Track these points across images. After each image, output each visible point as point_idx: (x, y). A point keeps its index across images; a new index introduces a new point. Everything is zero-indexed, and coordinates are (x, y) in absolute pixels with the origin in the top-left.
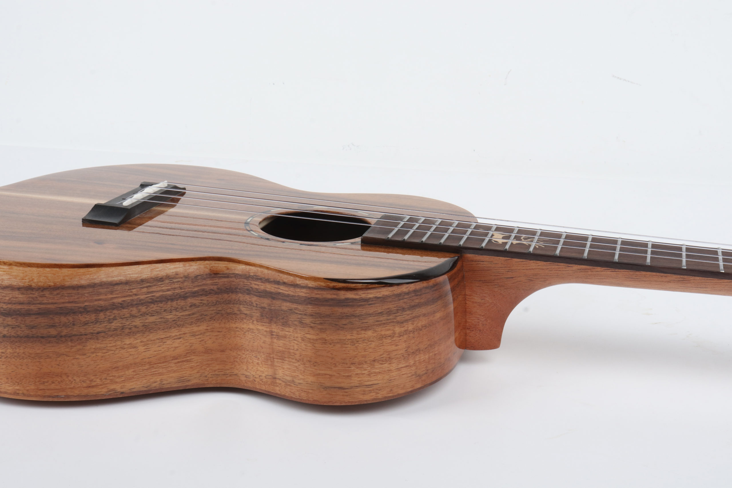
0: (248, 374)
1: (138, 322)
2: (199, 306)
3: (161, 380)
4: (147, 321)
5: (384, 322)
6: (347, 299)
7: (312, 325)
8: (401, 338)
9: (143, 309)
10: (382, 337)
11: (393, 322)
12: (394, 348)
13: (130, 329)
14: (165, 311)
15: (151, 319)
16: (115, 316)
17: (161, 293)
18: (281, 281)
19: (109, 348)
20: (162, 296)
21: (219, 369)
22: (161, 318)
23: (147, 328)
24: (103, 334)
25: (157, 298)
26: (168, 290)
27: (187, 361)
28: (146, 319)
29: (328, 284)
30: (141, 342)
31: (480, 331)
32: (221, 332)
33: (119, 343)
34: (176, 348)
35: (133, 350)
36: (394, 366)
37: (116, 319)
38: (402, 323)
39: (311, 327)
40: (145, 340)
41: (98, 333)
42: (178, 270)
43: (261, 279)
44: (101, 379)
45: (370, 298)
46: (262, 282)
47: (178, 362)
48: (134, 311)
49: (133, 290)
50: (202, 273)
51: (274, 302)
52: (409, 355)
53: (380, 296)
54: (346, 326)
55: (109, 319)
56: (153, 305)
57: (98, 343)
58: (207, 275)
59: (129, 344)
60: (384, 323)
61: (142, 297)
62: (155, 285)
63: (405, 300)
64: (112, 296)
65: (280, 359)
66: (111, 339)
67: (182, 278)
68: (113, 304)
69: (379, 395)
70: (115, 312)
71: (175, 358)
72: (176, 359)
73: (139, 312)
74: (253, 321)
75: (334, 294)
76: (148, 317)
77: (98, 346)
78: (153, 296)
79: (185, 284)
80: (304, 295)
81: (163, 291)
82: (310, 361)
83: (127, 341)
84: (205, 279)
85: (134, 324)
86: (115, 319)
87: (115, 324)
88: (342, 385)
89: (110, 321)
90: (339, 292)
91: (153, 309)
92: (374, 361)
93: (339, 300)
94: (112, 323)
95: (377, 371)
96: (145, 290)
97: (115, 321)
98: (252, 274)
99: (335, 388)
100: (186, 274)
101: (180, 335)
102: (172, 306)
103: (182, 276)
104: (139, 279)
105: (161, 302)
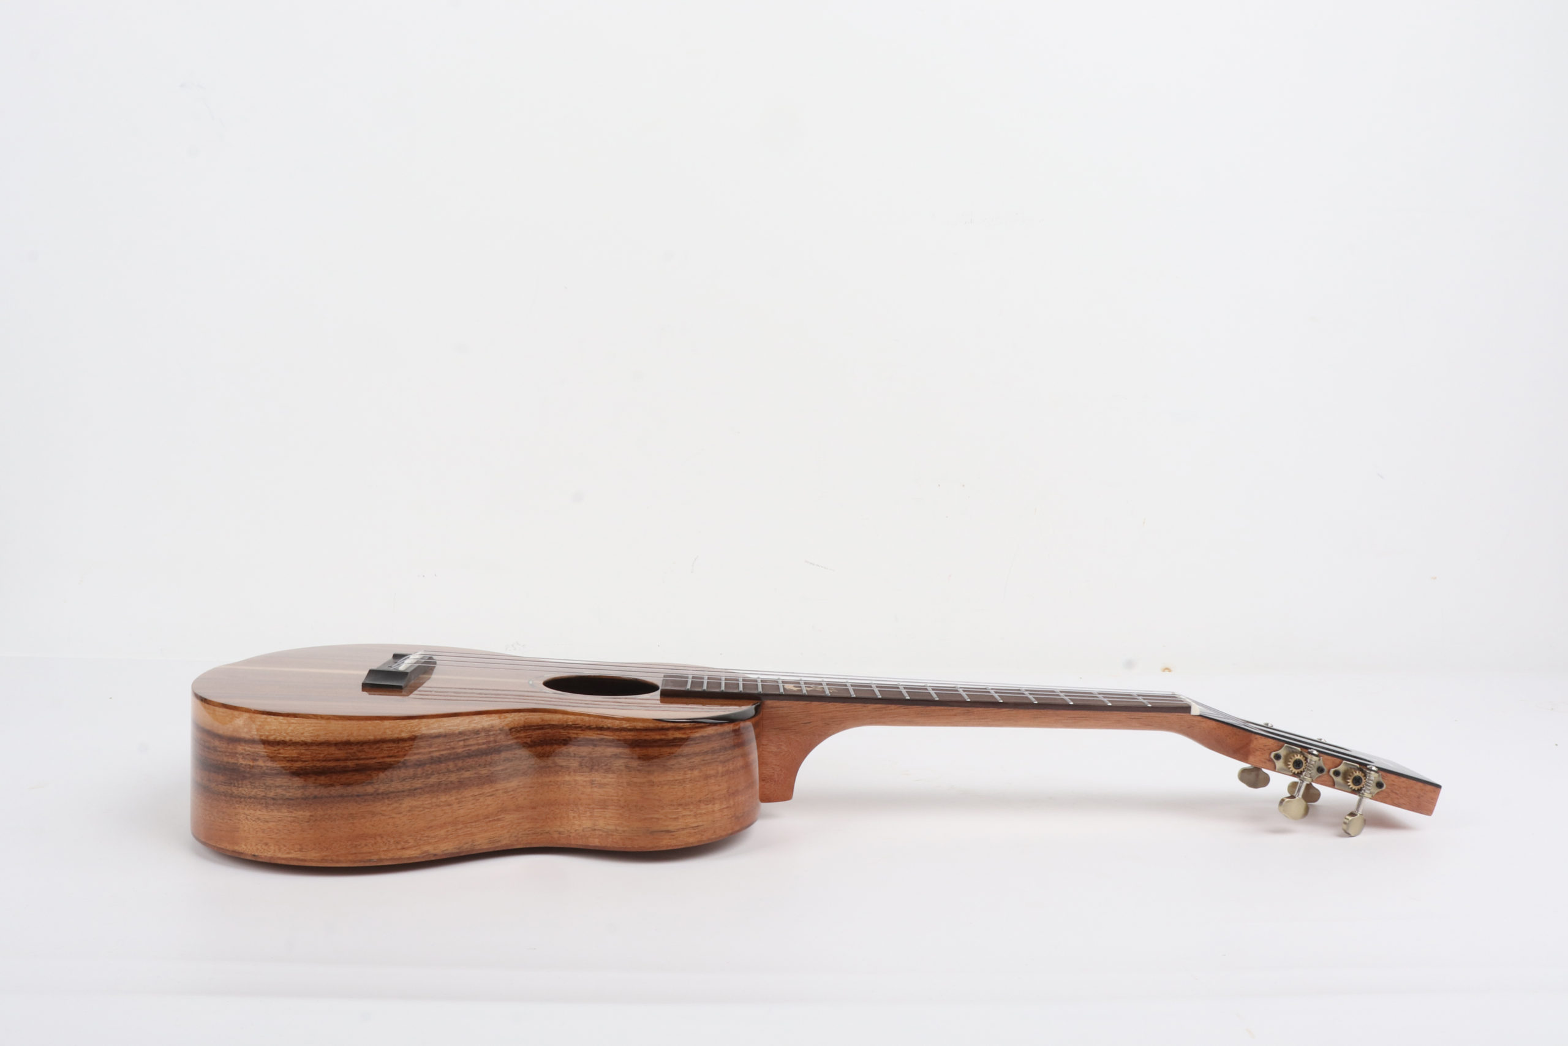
0: (561, 830)
1: (453, 777)
2: (512, 761)
3: (473, 841)
4: (462, 776)
5: (709, 761)
6: (675, 739)
7: (639, 768)
8: (724, 777)
9: (460, 763)
10: (707, 777)
11: (717, 761)
12: (717, 788)
13: (446, 784)
14: (480, 765)
15: (467, 774)
16: (433, 772)
17: (477, 747)
18: (605, 727)
19: (426, 806)
20: (478, 750)
21: (529, 828)
22: (475, 773)
23: (461, 785)
24: (419, 791)
25: (473, 751)
26: (484, 744)
27: (499, 820)
28: (462, 774)
29: (657, 724)
30: (456, 799)
31: (775, 781)
32: (533, 787)
33: (434, 800)
34: (488, 805)
35: (448, 807)
36: (717, 807)
37: (434, 774)
38: (725, 762)
39: (639, 770)
40: (459, 797)
41: (415, 789)
42: (494, 722)
43: (581, 727)
44: (415, 840)
45: (696, 737)
46: (582, 730)
47: (490, 821)
48: (451, 765)
49: (452, 744)
50: (516, 726)
51: (596, 749)
52: (729, 795)
53: (706, 734)
54: (673, 767)
55: (427, 775)
56: (468, 760)
57: (415, 800)
58: (521, 727)
59: (446, 801)
60: (709, 763)
61: (459, 751)
62: (471, 738)
63: (727, 739)
64: (431, 750)
65: (601, 808)
66: (428, 795)
67: (496, 731)
68: (432, 758)
69: (704, 837)
70: (433, 766)
71: (487, 817)
72: (488, 818)
73: (456, 766)
74: (570, 773)
75: (663, 735)
76: (463, 772)
77: (415, 803)
78: (469, 750)
79: (499, 737)
80: (631, 737)
81: (478, 744)
82: (636, 806)
83: (443, 798)
84: (519, 732)
85: (450, 779)
86: (432, 774)
87: (433, 780)
88: (670, 828)
89: (428, 776)
90: (667, 732)
91: (469, 764)
92: (700, 801)
93: (667, 740)
94: (429, 778)
95: (703, 811)
96: (461, 743)
97: (433, 777)
98: (570, 723)
99: (662, 831)
100: (501, 727)
101: (493, 791)
102: (486, 761)
103: (497, 728)
104: (457, 732)
105: (476, 756)
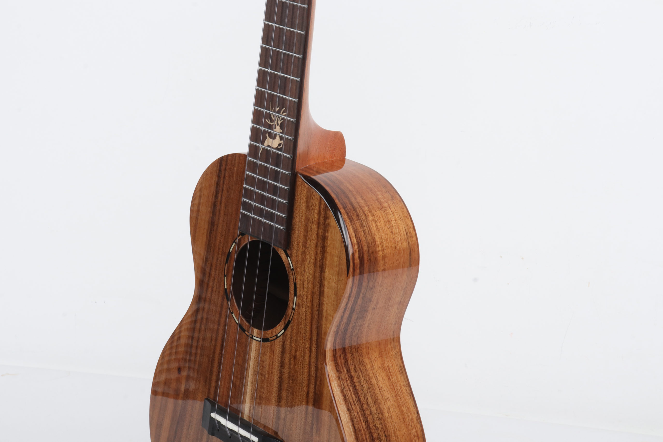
0: (394, 323)
1: (374, 409)
2: (355, 366)
3: (404, 386)
4: (371, 402)
5: (368, 229)
6: (359, 258)
7: (374, 280)
8: (374, 214)
9: (365, 406)
10: (378, 229)
11: (367, 222)
12: (381, 219)
13: (379, 414)
14: (363, 390)
15: (370, 400)
16: (374, 426)
17: (353, 395)
18: (345, 307)
19: (393, 427)
20: (355, 395)
21: (391, 345)
22: (368, 392)
23: (376, 402)
24: (386, 433)
25: (356, 397)
26: (350, 390)
27: (389, 369)
28: (371, 403)
29: (351, 273)
30: (385, 404)
32: (368, 347)
33: (389, 420)
34: (383, 379)
35: (391, 410)
36: (391, 217)
37: (375, 425)
38: (366, 215)
39: (375, 281)
40: (383, 402)
41: (386, 436)
42: (336, 385)
43: (340, 322)
44: (412, 429)
45: (357, 241)
46: (342, 321)
47: (391, 375)
48: (367, 412)
49: (356, 415)
50: (335, 367)
51: (356, 310)
52: (383, 207)
53: (354, 233)
54: (375, 256)
55: (376, 429)
56: (361, 400)
57: (392, 435)
58: (335, 363)
59: (388, 412)
60: (369, 228)
61: (358, 409)
62: (349, 400)
63: (352, 215)
64: (362, 430)
65: (390, 301)
66: (387, 426)
67: (340, 381)
68: (367, 428)
69: (411, 226)
70: (371, 426)
71: (389, 379)
72: (389, 377)
73: (367, 409)
74: (364, 324)
75: (357, 267)
76: (369, 402)
77: (393, 434)
78: (356, 401)
79: (343, 378)
80: (356, 289)
81: (351, 394)
82: (395, 279)
83: (386, 414)
84: (338, 364)
85: (375, 411)
86: (375, 426)
87: (379, 426)
88: (408, 253)
89: (377, 429)
90: (356, 264)
91: (364, 399)
92: (392, 232)
93: (360, 264)
94: (378, 427)
95: (397, 230)
96: (353, 406)
97: (377, 425)
98: (336, 329)
99: (410, 258)
100: (337, 379)
101: (374, 377)
102: (359, 386)
103: (339, 382)
104: (348, 413)
105: (358, 394)
